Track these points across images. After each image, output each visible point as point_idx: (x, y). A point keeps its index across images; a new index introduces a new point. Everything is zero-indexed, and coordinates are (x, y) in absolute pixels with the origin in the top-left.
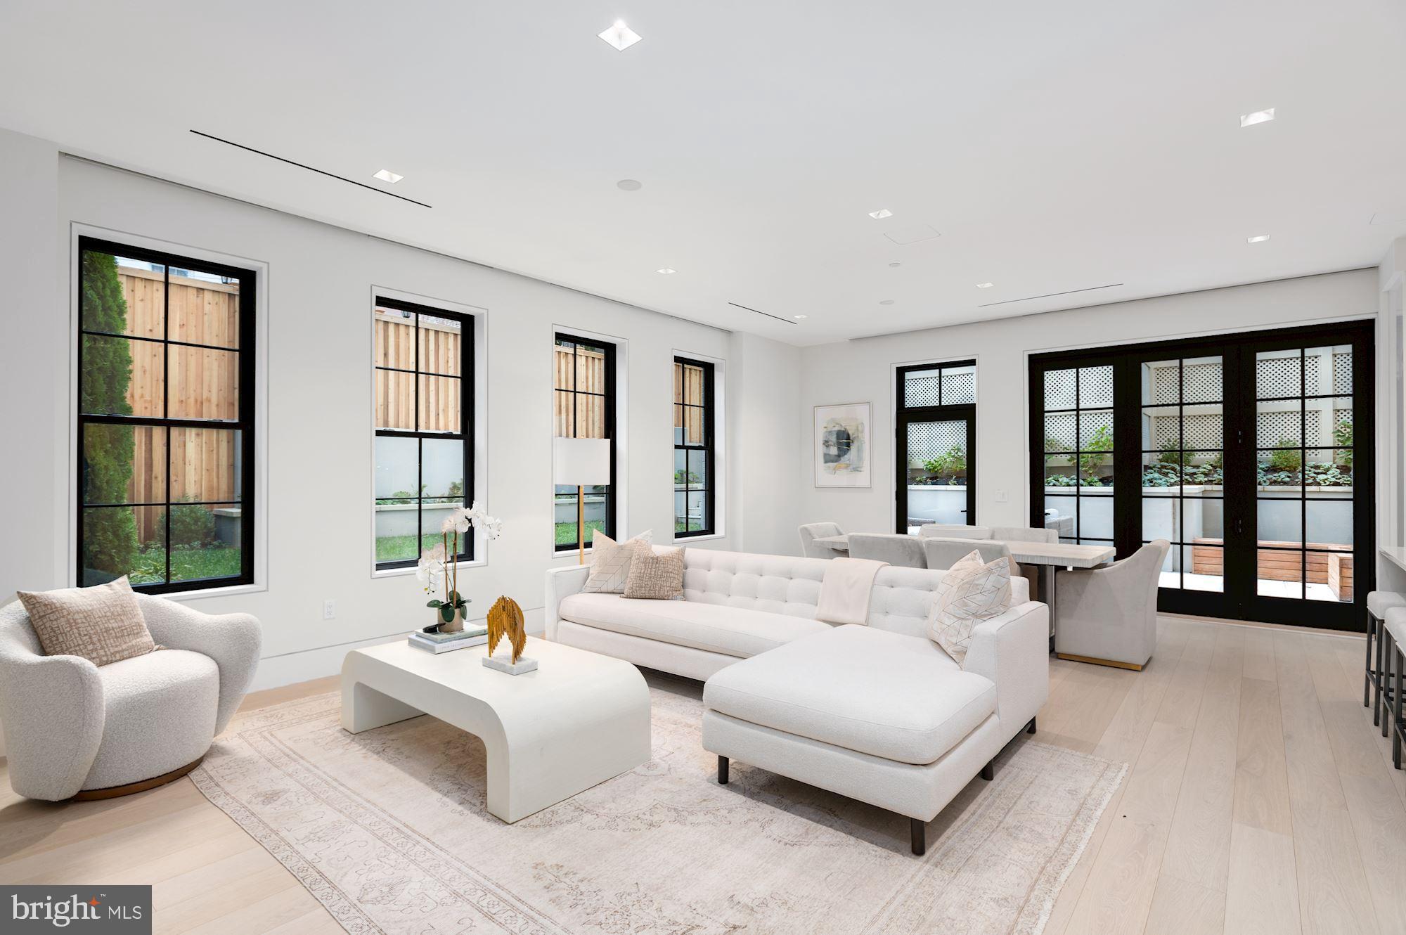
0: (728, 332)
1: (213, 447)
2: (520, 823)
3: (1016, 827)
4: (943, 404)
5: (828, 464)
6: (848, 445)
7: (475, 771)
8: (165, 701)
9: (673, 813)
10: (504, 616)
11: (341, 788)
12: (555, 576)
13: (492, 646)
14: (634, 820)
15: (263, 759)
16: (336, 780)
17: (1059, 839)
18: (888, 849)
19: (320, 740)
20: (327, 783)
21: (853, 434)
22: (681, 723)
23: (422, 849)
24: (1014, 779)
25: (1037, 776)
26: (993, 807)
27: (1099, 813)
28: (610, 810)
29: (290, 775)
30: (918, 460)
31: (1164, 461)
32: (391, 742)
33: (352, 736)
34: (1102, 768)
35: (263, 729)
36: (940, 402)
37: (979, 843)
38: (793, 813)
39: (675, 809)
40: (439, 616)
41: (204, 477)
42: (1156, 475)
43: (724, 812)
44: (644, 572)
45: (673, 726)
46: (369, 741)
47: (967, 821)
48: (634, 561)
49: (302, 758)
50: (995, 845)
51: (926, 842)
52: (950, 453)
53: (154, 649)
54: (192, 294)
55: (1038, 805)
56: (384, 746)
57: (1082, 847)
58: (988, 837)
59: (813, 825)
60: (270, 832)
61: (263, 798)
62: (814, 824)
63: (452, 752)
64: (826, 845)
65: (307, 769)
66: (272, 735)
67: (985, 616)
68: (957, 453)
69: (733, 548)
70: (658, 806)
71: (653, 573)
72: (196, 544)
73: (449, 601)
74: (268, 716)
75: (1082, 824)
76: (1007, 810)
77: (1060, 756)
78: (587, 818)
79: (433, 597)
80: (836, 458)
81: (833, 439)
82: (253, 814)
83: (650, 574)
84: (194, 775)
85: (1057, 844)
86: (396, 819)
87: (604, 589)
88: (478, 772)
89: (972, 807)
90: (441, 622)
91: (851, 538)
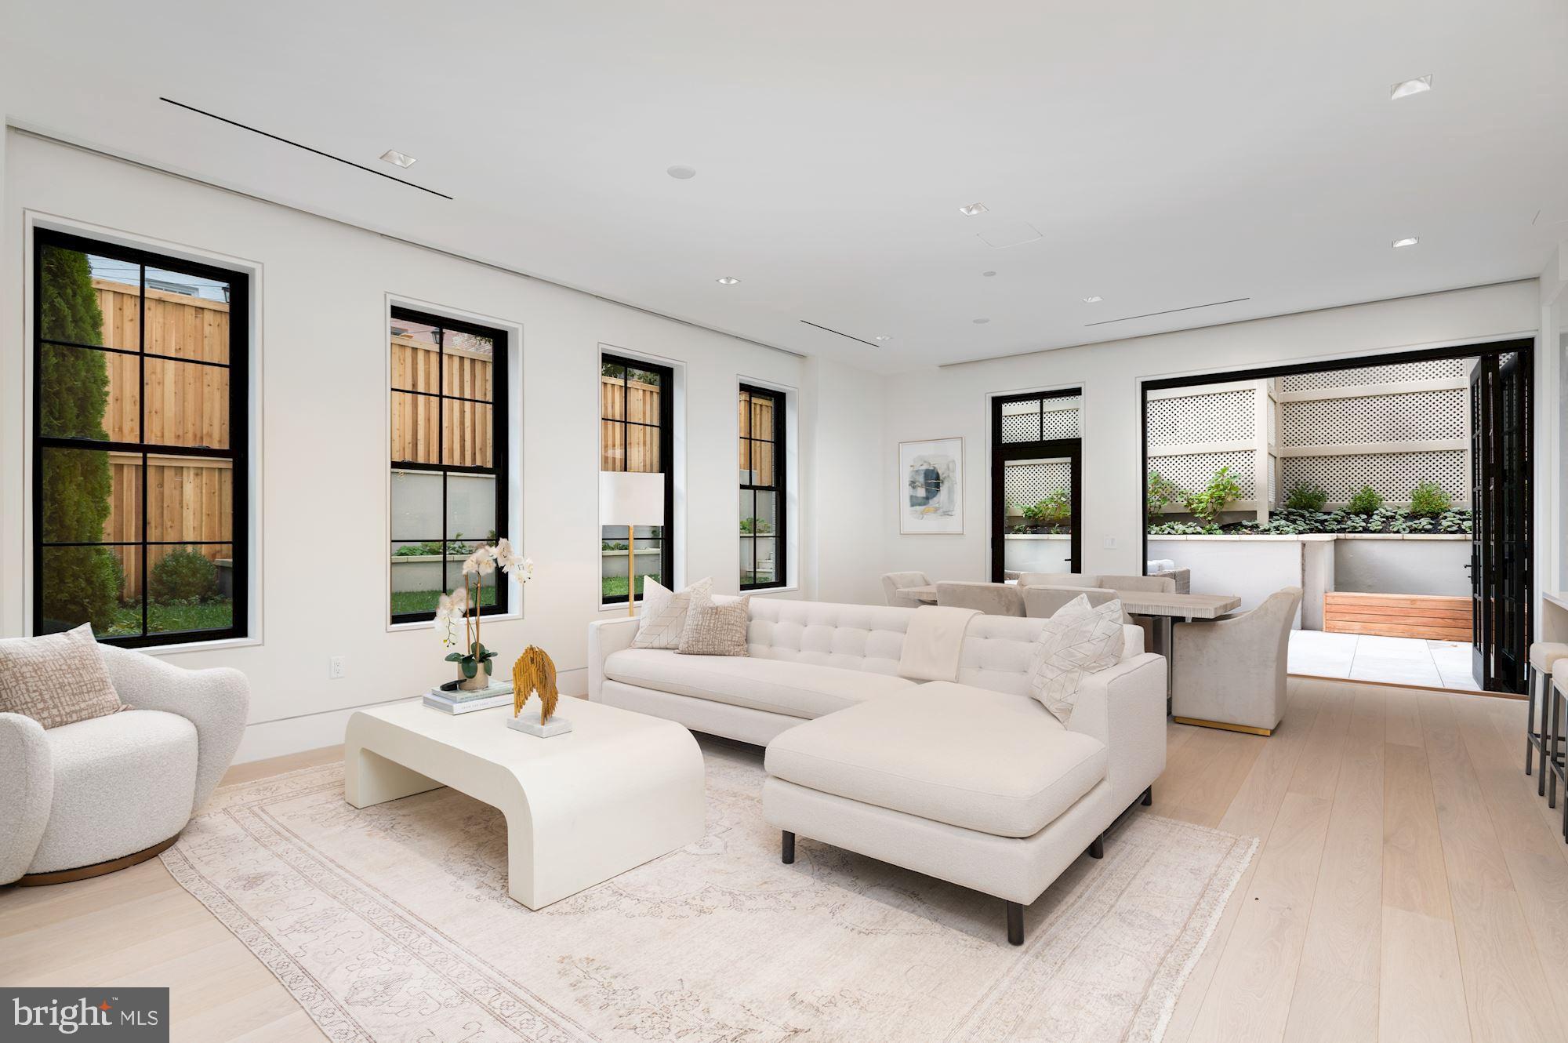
0: (799, 356)
1: (215, 489)
2: (546, 910)
3: (1131, 912)
4: (1044, 439)
5: (915, 507)
6: (938, 486)
7: (498, 850)
8: (128, 768)
9: (729, 898)
10: (533, 668)
11: (339, 871)
12: (600, 629)
13: (519, 705)
14: (681, 905)
15: (249, 838)
16: (332, 861)
17: (1182, 925)
18: (980, 937)
19: (317, 817)
20: (322, 865)
21: (943, 474)
22: (743, 795)
23: (428, 941)
24: (1127, 857)
25: (1153, 853)
26: (1103, 889)
27: (1227, 894)
28: (654, 894)
29: (279, 856)
30: (1016, 507)
31: (1292, 507)
32: (402, 818)
33: (357, 810)
34: (1229, 844)
35: (254, 804)
36: (1041, 436)
37: (1087, 931)
38: (869, 897)
39: (730, 893)
40: (459, 672)
41: (204, 523)
42: (1283, 522)
43: (787, 896)
44: (702, 624)
45: (731, 798)
46: (376, 817)
47: (1073, 904)
48: (690, 612)
49: (296, 836)
50: (1106, 933)
51: (1025, 930)
52: (1052, 498)
53: (121, 709)
54: (190, 314)
55: (1156, 886)
56: (394, 822)
57: (1208, 933)
58: (1098, 924)
59: (892, 911)
60: (249, 921)
61: (244, 883)
62: (895, 910)
63: (473, 829)
64: (907, 934)
65: (301, 849)
66: (263, 810)
67: (1094, 668)
68: (1060, 498)
69: (807, 598)
70: (710, 889)
71: (712, 625)
72: (195, 598)
73: (471, 653)
74: (262, 789)
75: (1207, 908)
76: (1119, 892)
77: (1180, 830)
78: (626, 904)
79: (453, 650)
80: (925, 500)
81: (921, 479)
82: (230, 901)
83: (709, 626)
84: (167, 856)
85: (1179, 931)
86: (399, 906)
87: (656, 644)
88: (500, 851)
89: (1079, 889)
90: (462, 679)
91: (940, 587)
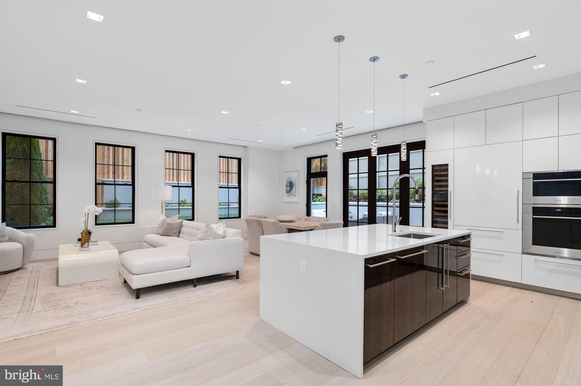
0: (246, 147)
3: (175, 296)
5: (287, 194)
6: (292, 187)
21: (294, 183)
24: (202, 288)
26: (180, 293)
27: (205, 296)
37: (157, 298)
53: (8, 241)
55: (193, 293)
57: (181, 301)
75: (194, 297)
80: (289, 191)
81: (288, 184)
85: (177, 300)
